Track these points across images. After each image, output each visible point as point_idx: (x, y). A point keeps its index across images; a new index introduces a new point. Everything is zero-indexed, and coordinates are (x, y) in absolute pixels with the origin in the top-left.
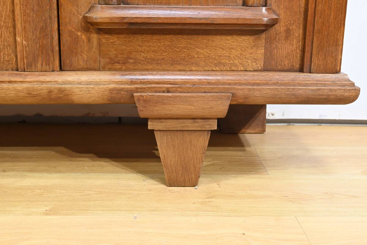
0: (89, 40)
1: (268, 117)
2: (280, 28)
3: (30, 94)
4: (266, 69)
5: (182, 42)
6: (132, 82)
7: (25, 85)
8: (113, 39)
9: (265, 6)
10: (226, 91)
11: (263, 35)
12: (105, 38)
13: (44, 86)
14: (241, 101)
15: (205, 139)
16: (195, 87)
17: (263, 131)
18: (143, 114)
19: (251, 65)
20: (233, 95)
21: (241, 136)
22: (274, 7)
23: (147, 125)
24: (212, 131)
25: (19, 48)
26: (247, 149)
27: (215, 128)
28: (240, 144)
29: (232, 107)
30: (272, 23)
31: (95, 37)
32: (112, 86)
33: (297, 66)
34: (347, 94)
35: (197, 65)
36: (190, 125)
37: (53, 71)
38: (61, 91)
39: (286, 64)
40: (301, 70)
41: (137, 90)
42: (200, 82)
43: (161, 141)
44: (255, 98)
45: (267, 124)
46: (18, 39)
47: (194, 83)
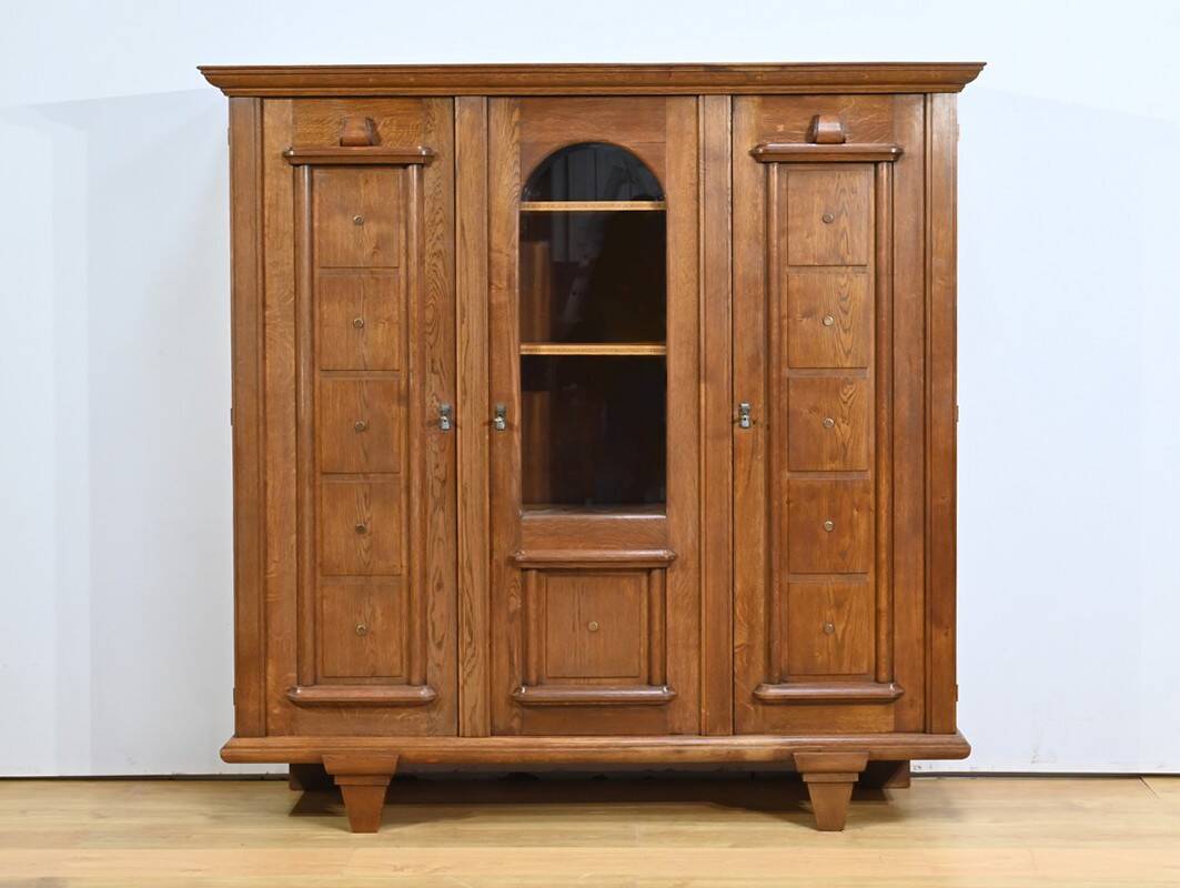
0: (756, 710)
1: (912, 770)
2: (906, 698)
3: (713, 753)
4: (897, 731)
5: (828, 711)
6: (791, 744)
7: (710, 748)
8: (775, 710)
9: (892, 681)
10: (864, 750)
11: (892, 705)
12: (768, 709)
13: (725, 748)
14: (878, 758)
15: (848, 791)
16: (840, 748)
17: (907, 786)
18: (799, 769)
19: (884, 729)
20: (871, 754)
21: (885, 790)
22: (900, 682)
23: (801, 779)
24: (855, 783)
25: (703, 718)
26: (891, 803)
27: (857, 780)
28: (882, 798)
29: (870, 763)
30: (899, 696)
31: (760, 708)
32: (777, 747)
33: (921, 727)
34: (960, 751)
35: (840, 729)
36: (837, 778)
37: (728, 735)
38: (737, 751)
39: (913, 727)
40: (924, 732)
41: (795, 750)
42: (843, 744)
43: (813, 792)
44: (892, 754)
45: (912, 779)
46: (703, 711)
47: (839, 744)
